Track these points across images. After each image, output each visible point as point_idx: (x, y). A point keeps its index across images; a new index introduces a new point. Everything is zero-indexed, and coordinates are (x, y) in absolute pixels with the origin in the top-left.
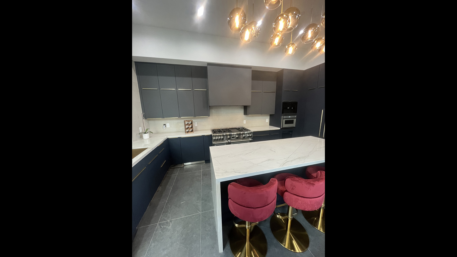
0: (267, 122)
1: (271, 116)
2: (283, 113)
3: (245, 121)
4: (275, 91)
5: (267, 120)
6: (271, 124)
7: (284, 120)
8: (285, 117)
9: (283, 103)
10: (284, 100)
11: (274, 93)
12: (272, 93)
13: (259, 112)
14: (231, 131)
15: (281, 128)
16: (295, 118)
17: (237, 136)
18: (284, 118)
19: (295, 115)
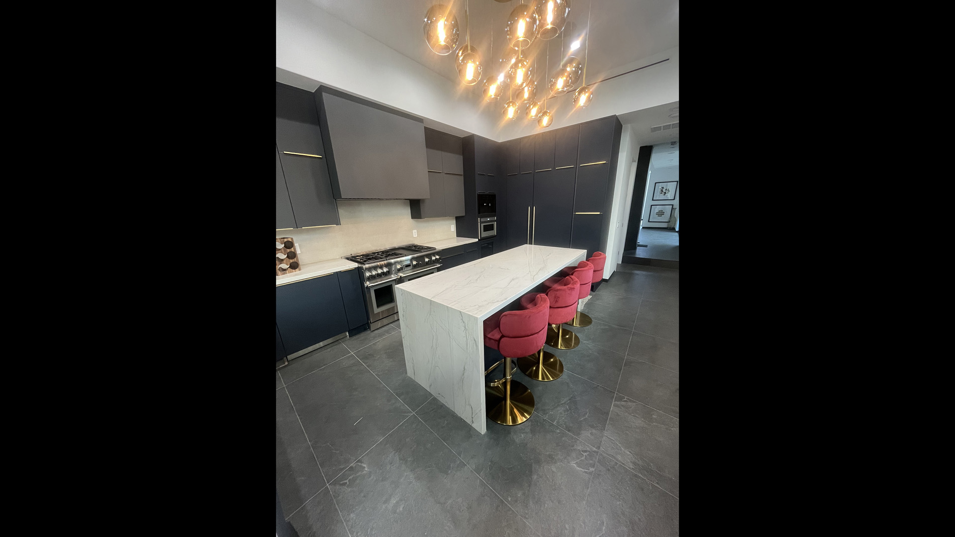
0: (452, 230)
1: (458, 219)
2: (479, 213)
3: (415, 232)
4: (463, 174)
5: (453, 228)
6: (460, 234)
7: (482, 225)
8: (483, 220)
9: (479, 195)
10: (479, 191)
11: (459, 177)
12: (457, 176)
13: (439, 214)
14: (401, 254)
15: (479, 239)
16: (494, 221)
17: (415, 263)
18: (481, 222)
19: (494, 216)
